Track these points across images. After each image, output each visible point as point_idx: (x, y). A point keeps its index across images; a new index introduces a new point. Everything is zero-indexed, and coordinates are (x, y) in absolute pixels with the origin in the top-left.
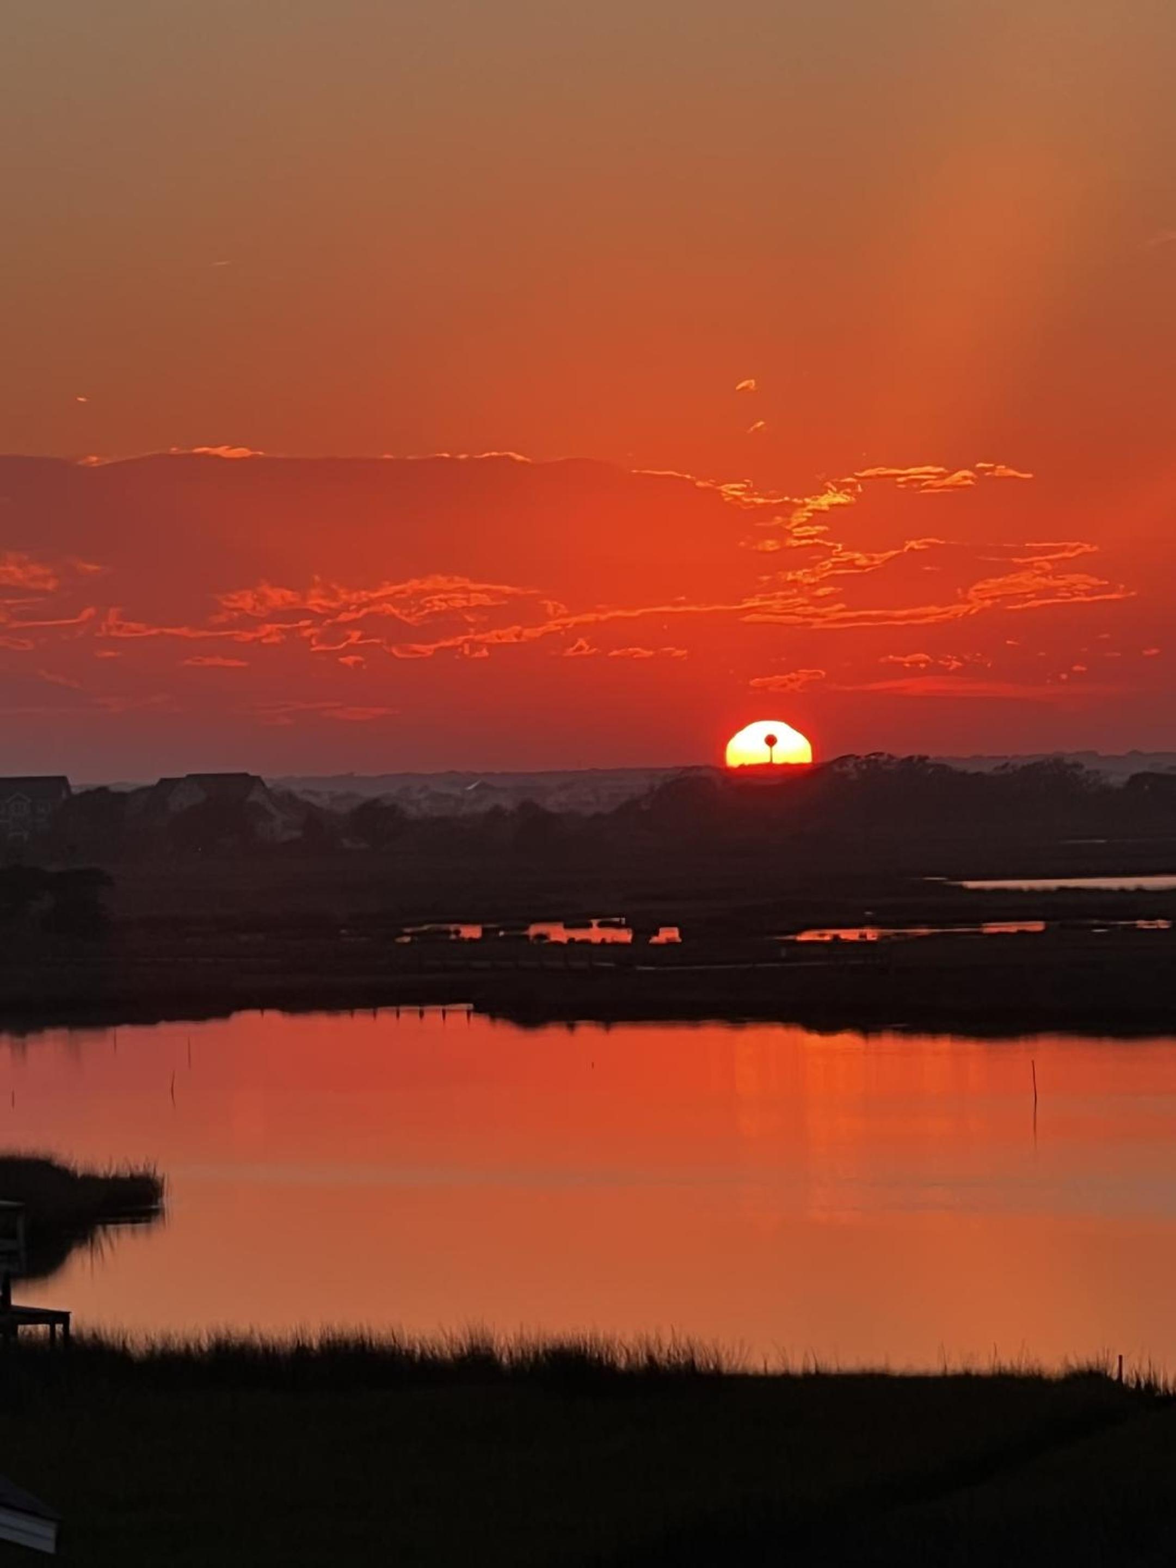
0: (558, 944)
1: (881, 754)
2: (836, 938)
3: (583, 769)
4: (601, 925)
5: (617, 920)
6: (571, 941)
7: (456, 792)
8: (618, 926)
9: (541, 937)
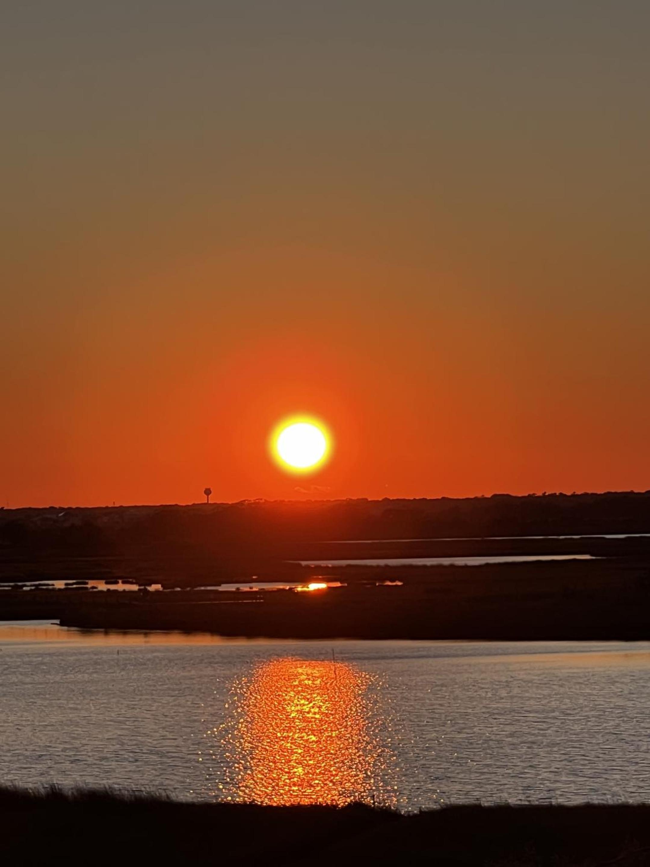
0: (101, 592)
1: (261, 499)
2: (238, 589)
3: (115, 506)
4: (124, 583)
5: (131, 580)
6: (109, 590)
7: (54, 517)
8: (132, 583)
9: (93, 588)
